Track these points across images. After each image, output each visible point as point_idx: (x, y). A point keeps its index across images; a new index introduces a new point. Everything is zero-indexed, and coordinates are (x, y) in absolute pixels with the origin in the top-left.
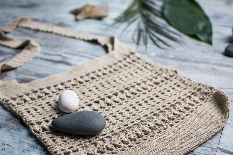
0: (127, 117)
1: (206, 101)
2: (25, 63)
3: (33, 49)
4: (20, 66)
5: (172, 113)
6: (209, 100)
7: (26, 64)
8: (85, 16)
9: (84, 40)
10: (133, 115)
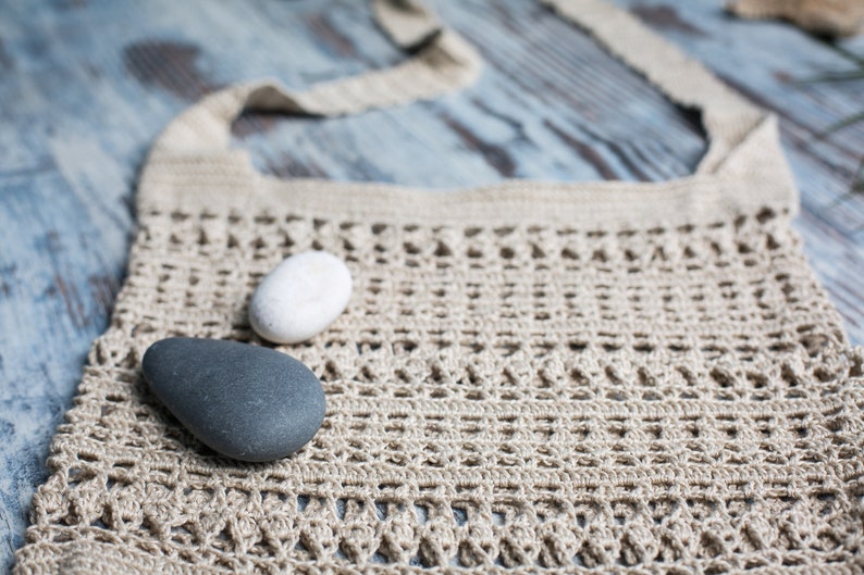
0: (438, 454)
1: (840, 559)
2: (371, 109)
3: (447, 70)
4: (343, 115)
5: (621, 535)
6: (857, 562)
7: (374, 116)
8: (773, 10)
9: (666, 98)
10: (472, 459)
